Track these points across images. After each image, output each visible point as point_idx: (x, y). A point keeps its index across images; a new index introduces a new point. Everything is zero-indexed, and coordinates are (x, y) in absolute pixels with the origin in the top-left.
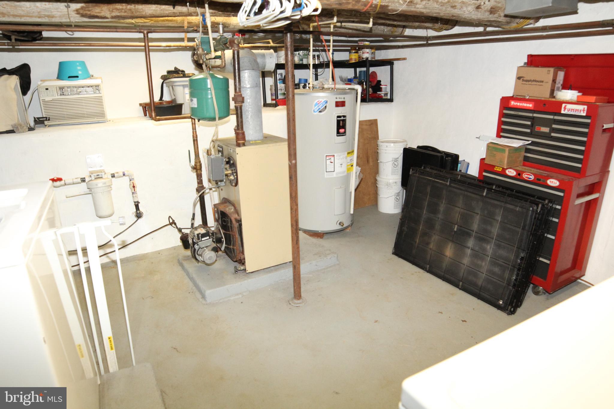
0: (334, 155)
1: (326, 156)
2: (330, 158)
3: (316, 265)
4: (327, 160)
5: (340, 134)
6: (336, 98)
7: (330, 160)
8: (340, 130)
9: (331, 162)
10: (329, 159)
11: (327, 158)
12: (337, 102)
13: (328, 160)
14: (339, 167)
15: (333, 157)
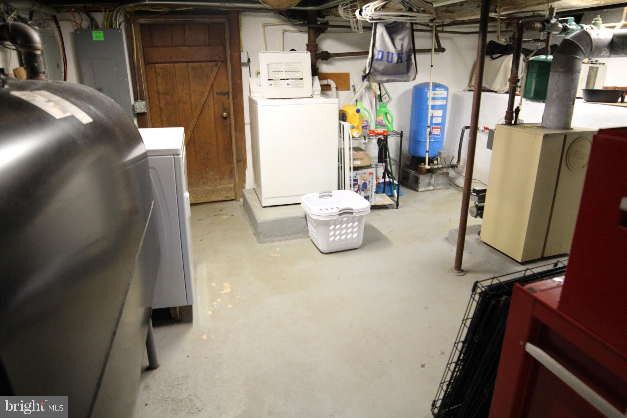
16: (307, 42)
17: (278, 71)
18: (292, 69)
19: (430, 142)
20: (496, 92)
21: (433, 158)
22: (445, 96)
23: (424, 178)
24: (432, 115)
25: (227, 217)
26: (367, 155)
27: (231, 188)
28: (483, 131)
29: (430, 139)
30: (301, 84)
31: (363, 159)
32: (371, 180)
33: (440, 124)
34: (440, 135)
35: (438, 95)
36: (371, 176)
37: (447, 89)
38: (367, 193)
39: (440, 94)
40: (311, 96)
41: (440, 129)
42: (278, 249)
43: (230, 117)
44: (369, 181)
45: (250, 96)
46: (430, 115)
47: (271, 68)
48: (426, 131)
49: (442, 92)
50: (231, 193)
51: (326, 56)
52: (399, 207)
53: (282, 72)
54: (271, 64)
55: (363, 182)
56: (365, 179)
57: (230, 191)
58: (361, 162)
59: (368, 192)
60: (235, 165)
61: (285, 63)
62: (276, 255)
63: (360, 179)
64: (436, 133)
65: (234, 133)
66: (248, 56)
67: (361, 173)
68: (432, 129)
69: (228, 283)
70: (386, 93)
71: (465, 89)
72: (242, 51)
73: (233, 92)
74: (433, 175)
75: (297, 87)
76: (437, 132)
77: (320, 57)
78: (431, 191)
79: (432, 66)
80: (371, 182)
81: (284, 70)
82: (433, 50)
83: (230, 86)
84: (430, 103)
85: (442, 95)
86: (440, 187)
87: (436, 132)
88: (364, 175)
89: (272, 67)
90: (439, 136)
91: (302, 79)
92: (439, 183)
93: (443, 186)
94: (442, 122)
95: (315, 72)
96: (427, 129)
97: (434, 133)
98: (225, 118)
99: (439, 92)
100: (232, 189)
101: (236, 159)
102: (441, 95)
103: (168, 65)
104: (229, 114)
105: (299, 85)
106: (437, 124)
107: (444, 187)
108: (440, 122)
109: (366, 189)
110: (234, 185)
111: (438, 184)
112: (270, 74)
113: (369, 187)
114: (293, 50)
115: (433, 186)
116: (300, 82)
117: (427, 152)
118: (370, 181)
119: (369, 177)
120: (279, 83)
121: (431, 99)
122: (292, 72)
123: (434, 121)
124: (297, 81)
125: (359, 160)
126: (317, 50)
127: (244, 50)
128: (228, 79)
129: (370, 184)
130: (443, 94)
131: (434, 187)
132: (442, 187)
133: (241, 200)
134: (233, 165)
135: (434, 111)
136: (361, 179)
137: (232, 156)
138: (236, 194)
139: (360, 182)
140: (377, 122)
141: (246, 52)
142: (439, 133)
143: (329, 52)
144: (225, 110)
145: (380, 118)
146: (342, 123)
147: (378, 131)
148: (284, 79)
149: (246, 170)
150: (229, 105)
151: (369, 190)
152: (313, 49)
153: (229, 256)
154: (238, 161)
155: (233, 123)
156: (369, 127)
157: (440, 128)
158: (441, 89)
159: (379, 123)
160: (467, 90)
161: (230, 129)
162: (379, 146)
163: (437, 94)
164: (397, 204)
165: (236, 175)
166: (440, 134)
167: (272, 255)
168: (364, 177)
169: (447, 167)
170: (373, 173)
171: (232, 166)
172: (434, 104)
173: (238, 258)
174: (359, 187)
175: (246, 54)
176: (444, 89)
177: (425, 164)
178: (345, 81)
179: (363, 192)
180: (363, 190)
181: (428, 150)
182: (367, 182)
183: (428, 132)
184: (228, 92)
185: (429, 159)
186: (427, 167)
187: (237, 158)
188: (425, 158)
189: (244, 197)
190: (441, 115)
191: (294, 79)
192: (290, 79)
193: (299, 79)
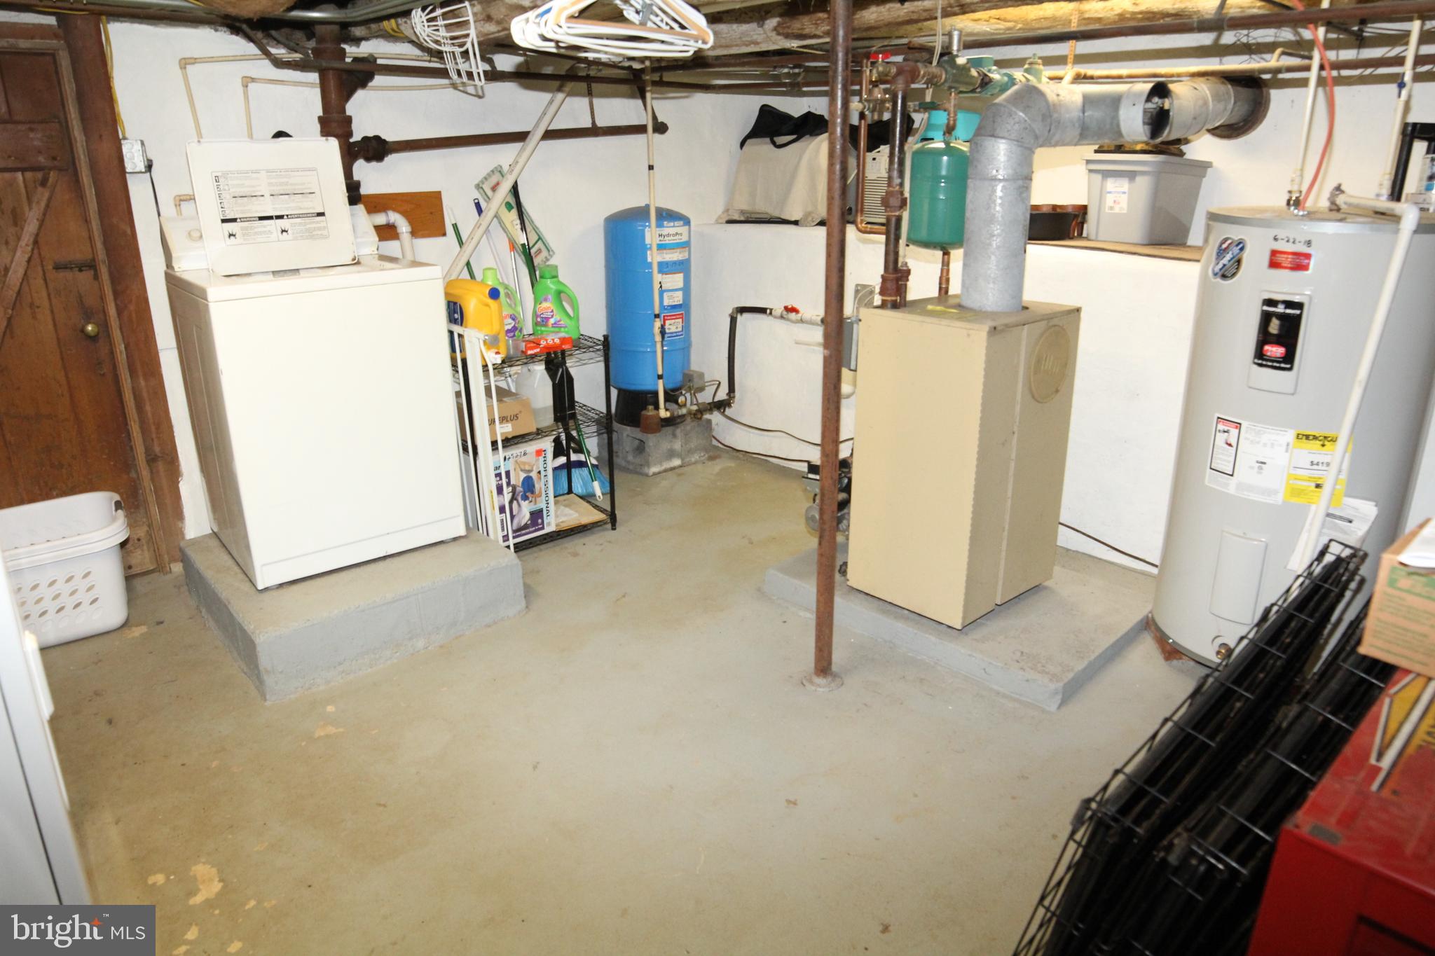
0: (1240, 424)
1: (1219, 418)
2: (1226, 428)
3: (984, 669)
4: (1218, 433)
5: (1267, 360)
6: (1276, 239)
7: (1226, 434)
8: (1267, 347)
9: (1227, 444)
10: (1225, 432)
11: (1221, 427)
12: (1274, 253)
13: (1222, 434)
14: (1252, 468)
15: (1237, 431)
16: (321, 113)
17: (248, 194)
18: (288, 189)
19: (663, 351)
20: (796, 223)
21: (674, 390)
22: (685, 238)
23: (659, 441)
24: (661, 287)
25: (144, 629)
26: (526, 404)
27: (139, 540)
28: (782, 317)
29: (662, 346)
30: (319, 229)
31: (516, 417)
32: (542, 470)
33: (680, 306)
34: (683, 333)
35: (669, 238)
36: (541, 459)
37: (687, 222)
38: (536, 503)
39: (674, 235)
40: (354, 259)
41: (682, 318)
42: (330, 709)
43: (109, 336)
44: (538, 470)
45: (169, 271)
46: (657, 286)
47: (226, 188)
48: (653, 326)
49: (679, 230)
50: (140, 552)
51: (376, 149)
52: (617, 524)
53: (262, 196)
54: (225, 174)
55: (523, 475)
56: (527, 468)
57: (136, 549)
58: (513, 426)
59: (538, 499)
60: (145, 473)
61: (268, 171)
62: (331, 730)
63: (515, 470)
64: (673, 329)
65: (129, 380)
66: (144, 151)
67: (515, 455)
68: (665, 320)
69: (204, 863)
70: (540, 238)
71: (720, 217)
72: (125, 138)
73: (109, 262)
74: (678, 431)
75: (312, 237)
76: (677, 328)
77: (362, 152)
78: (676, 470)
79: (651, 168)
80: (543, 473)
81: (266, 192)
82: (650, 128)
83: (99, 245)
84: (654, 257)
85: (680, 237)
86: (695, 457)
87: (673, 326)
88: (524, 459)
89: (230, 182)
90: (682, 335)
91: (321, 214)
92: (693, 446)
93: (702, 454)
94: (684, 300)
95: (354, 194)
96: (655, 321)
97: (669, 329)
98: (93, 338)
99: (672, 231)
100: (144, 541)
101: (144, 455)
102: (677, 237)
104: (104, 326)
105: (315, 233)
106: (674, 307)
107: (704, 455)
108: (681, 302)
109: (533, 492)
110: (145, 528)
111: (690, 452)
112: (225, 205)
113: (539, 486)
114: (280, 134)
115: (679, 456)
116: (318, 222)
117: (660, 377)
118: (539, 472)
119: (537, 460)
120: (256, 230)
121: (655, 248)
122: (293, 197)
123: (666, 303)
124: (307, 220)
125: (507, 421)
126: (350, 134)
127: (127, 135)
128: (87, 221)
129: (540, 478)
130: (681, 234)
131: (682, 460)
132: (699, 457)
133: (177, 568)
134: (137, 471)
135: (664, 276)
136: (518, 470)
137: (131, 447)
138: (157, 557)
139: (518, 478)
140: (537, 316)
141: (139, 142)
142: (680, 329)
143: (383, 137)
144: (88, 316)
145: (545, 305)
146: (457, 329)
147: (546, 340)
148: (270, 218)
149: (179, 482)
150: (102, 298)
151: (540, 495)
152: (339, 131)
153: (183, 765)
154: (152, 459)
155: (121, 352)
156: (521, 330)
157: (681, 316)
158: (676, 223)
159: (542, 318)
160: (724, 221)
161: (114, 367)
162: (553, 377)
163: (668, 235)
164: (611, 519)
165: (150, 499)
166: (682, 331)
167: (320, 733)
168: (524, 463)
169: (709, 408)
170: (545, 451)
171: (133, 475)
172: (663, 260)
173: (214, 764)
174: (514, 492)
175: (138, 146)
176: (681, 223)
177: (657, 408)
178: (431, 213)
179: (527, 502)
180: (525, 498)
181: (660, 373)
182: (534, 475)
183: (657, 330)
184: (94, 260)
185: (666, 393)
186: (663, 414)
187: (148, 451)
188: (656, 394)
189: (185, 560)
190: (681, 285)
191: (298, 216)
192: (287, 216)
193: (314, 215)
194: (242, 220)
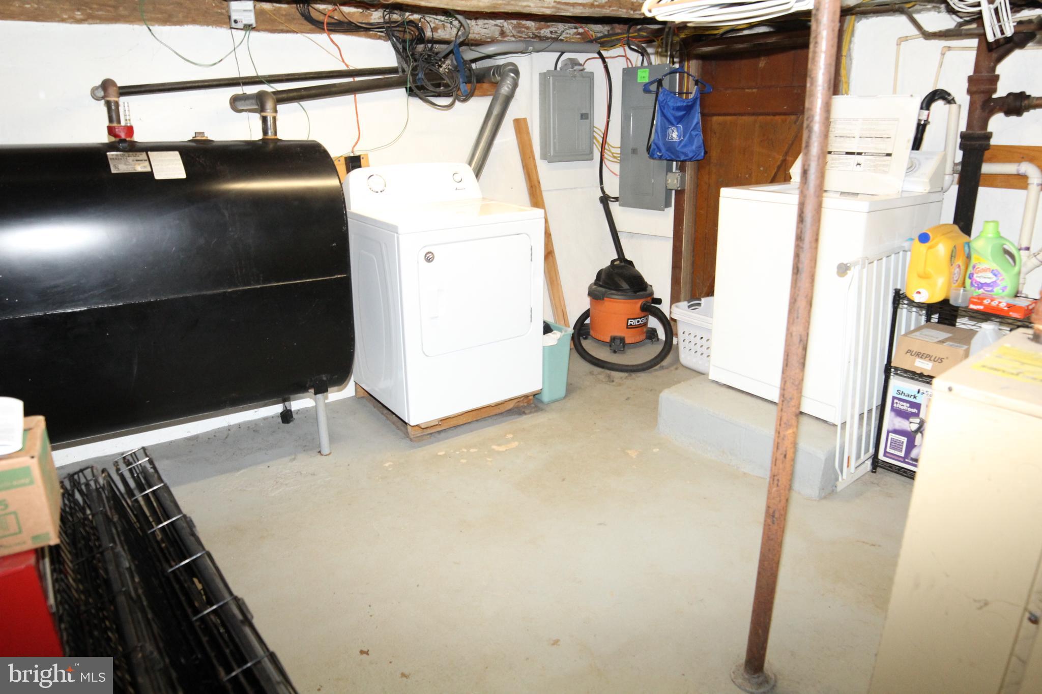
17: (846, 135)
18: (874, 134)
30: (884, 165)
31: (941, 361)
42: (656, 450)
47: (834, 129)
53: (854, 137)
58: (933, 367)
62: (634, 454)
69: (519, 443)
75: (876, 171)
81: (857, 135)
91: (889, 155)
103: (729, 118)
105: (880, 168)
116: (885, 161)
122: (874, 140)
124: (878, 158)
126: (994, 90)
143: (1029, 93)
147: (992, 301)
191: (872, 155)
192: (865, 153)
193: (884, 155)
194: (835, 153)
